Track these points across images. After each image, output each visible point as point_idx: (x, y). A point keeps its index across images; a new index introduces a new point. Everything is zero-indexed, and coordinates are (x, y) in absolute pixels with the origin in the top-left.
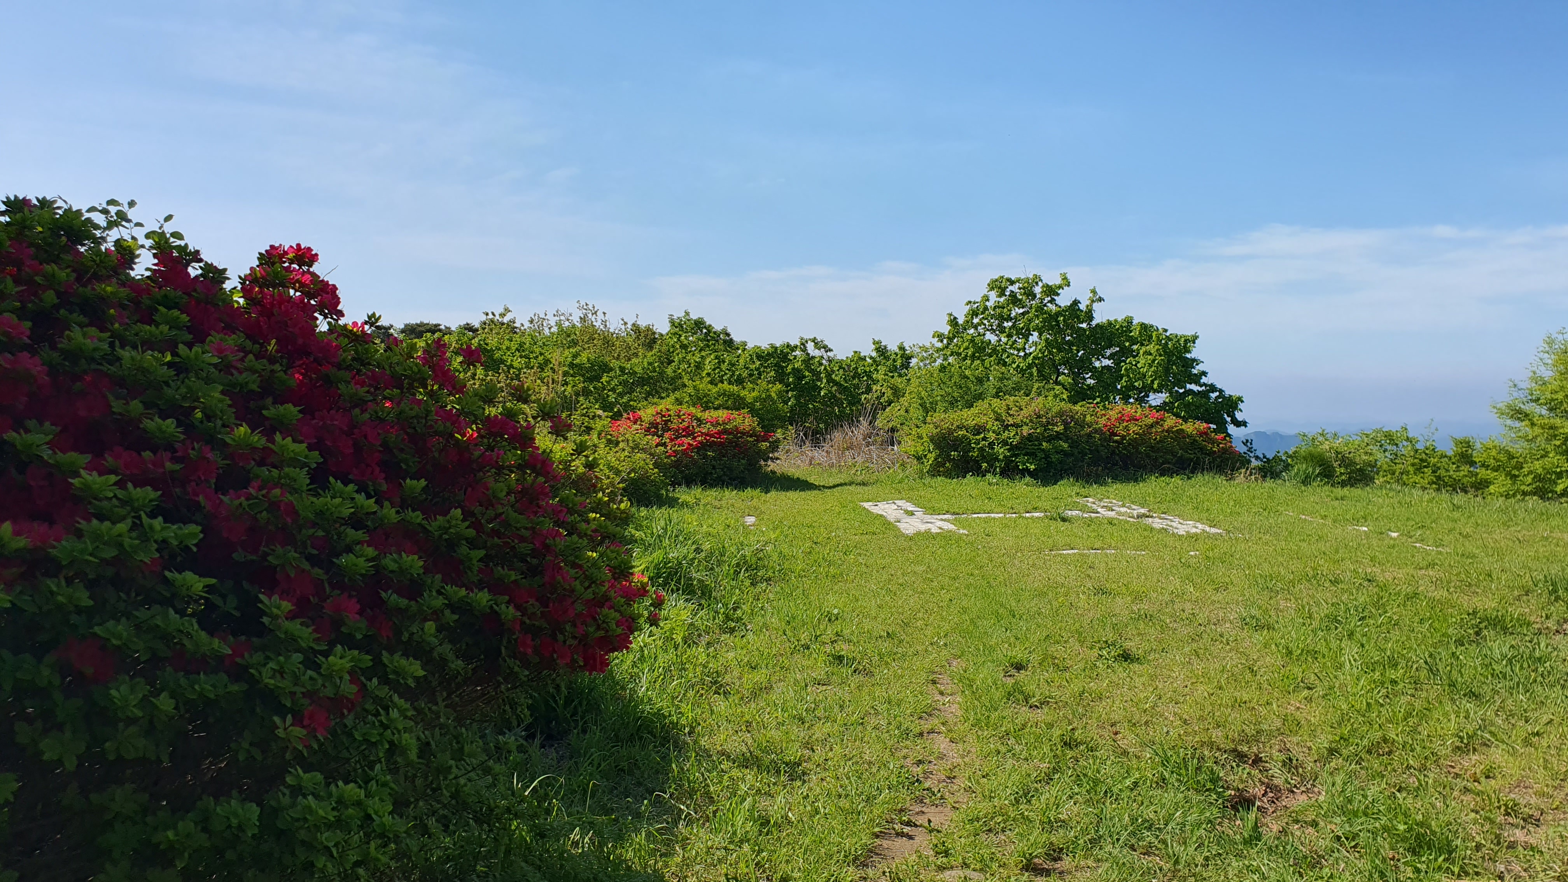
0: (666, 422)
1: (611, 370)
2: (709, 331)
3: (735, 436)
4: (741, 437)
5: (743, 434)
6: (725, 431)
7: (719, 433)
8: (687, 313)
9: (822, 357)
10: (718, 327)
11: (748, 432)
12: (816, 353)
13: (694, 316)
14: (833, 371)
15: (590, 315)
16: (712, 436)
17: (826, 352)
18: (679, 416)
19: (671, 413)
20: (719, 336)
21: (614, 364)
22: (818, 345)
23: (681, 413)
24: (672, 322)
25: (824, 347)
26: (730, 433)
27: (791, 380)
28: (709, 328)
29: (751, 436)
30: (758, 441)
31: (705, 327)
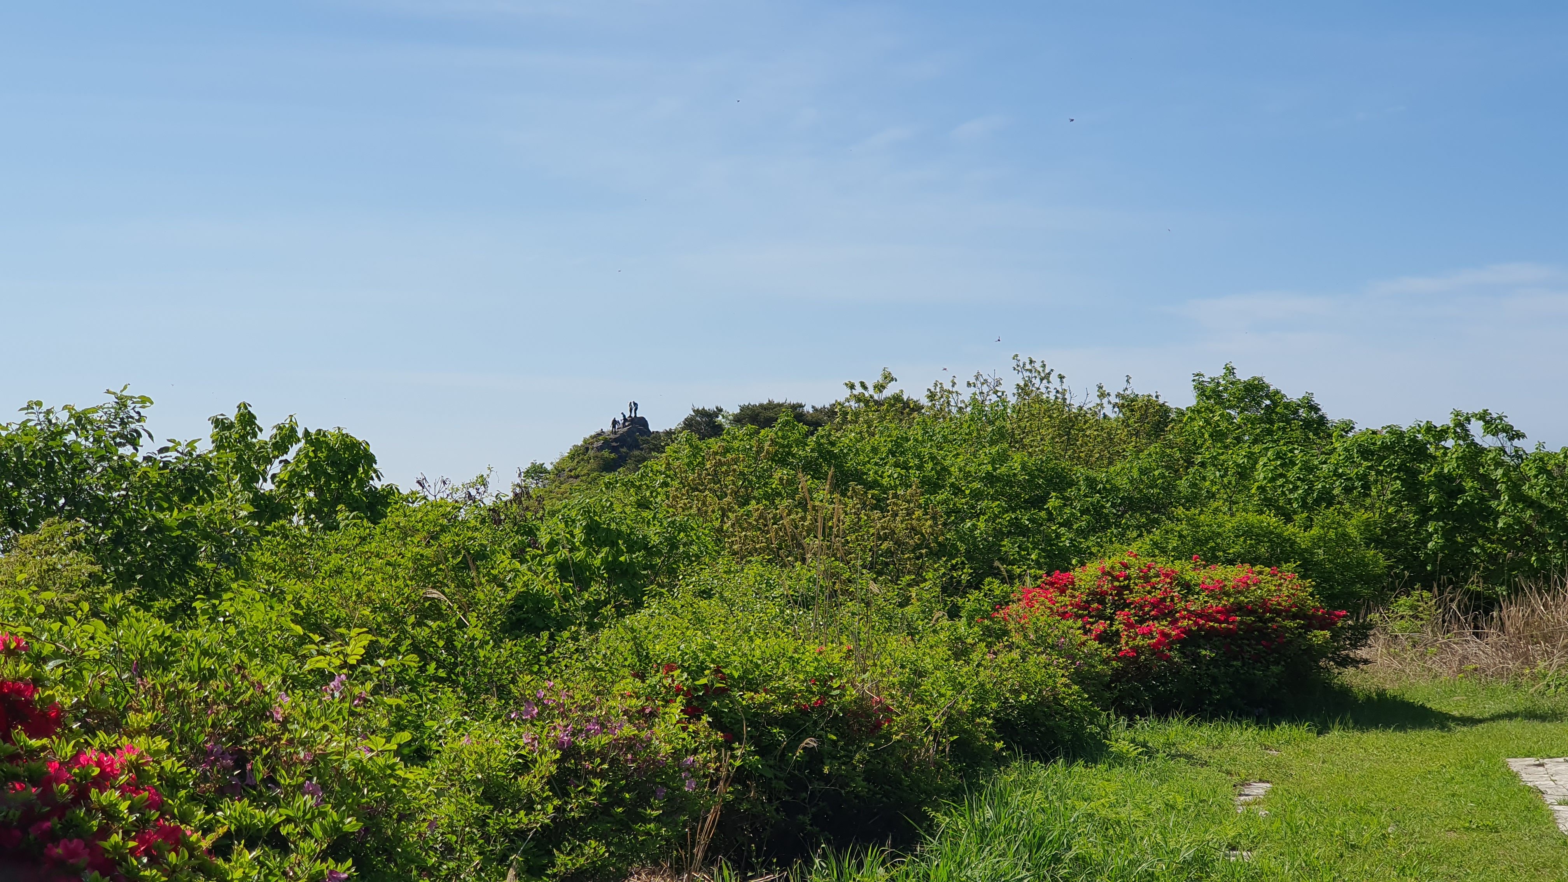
0: (1120, 590)
1: (1071, 484)
2: (1275, 404)
3: (1261, 619)
4: (1272, 620)
5: (1278, 613)
6: (1239, 608)
7: (1227, 612)
8: (1230, 371)
9: (1502, 450)
10: (1293, 394)
11: (1287, 610)
12: (1488, 441)
13: (1244, 375)
14: (1525, 479)
15: (1037, 382)
16: (1209, 618)
17: (1511, 439)
18: (1146, 579)
19: (1133, 572)
20: (1296, 412)
21: (1080, 472)
22: (1491, 424)
23: (1152, 573)
24: (1201, 389)
25: (1504, 430)
26: (1251, 612)
27: (1432, 497)
28: (1275, 397)
29: (1294, 617)
30: (1308, 627)
31: (1267, 396)
